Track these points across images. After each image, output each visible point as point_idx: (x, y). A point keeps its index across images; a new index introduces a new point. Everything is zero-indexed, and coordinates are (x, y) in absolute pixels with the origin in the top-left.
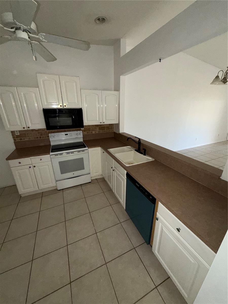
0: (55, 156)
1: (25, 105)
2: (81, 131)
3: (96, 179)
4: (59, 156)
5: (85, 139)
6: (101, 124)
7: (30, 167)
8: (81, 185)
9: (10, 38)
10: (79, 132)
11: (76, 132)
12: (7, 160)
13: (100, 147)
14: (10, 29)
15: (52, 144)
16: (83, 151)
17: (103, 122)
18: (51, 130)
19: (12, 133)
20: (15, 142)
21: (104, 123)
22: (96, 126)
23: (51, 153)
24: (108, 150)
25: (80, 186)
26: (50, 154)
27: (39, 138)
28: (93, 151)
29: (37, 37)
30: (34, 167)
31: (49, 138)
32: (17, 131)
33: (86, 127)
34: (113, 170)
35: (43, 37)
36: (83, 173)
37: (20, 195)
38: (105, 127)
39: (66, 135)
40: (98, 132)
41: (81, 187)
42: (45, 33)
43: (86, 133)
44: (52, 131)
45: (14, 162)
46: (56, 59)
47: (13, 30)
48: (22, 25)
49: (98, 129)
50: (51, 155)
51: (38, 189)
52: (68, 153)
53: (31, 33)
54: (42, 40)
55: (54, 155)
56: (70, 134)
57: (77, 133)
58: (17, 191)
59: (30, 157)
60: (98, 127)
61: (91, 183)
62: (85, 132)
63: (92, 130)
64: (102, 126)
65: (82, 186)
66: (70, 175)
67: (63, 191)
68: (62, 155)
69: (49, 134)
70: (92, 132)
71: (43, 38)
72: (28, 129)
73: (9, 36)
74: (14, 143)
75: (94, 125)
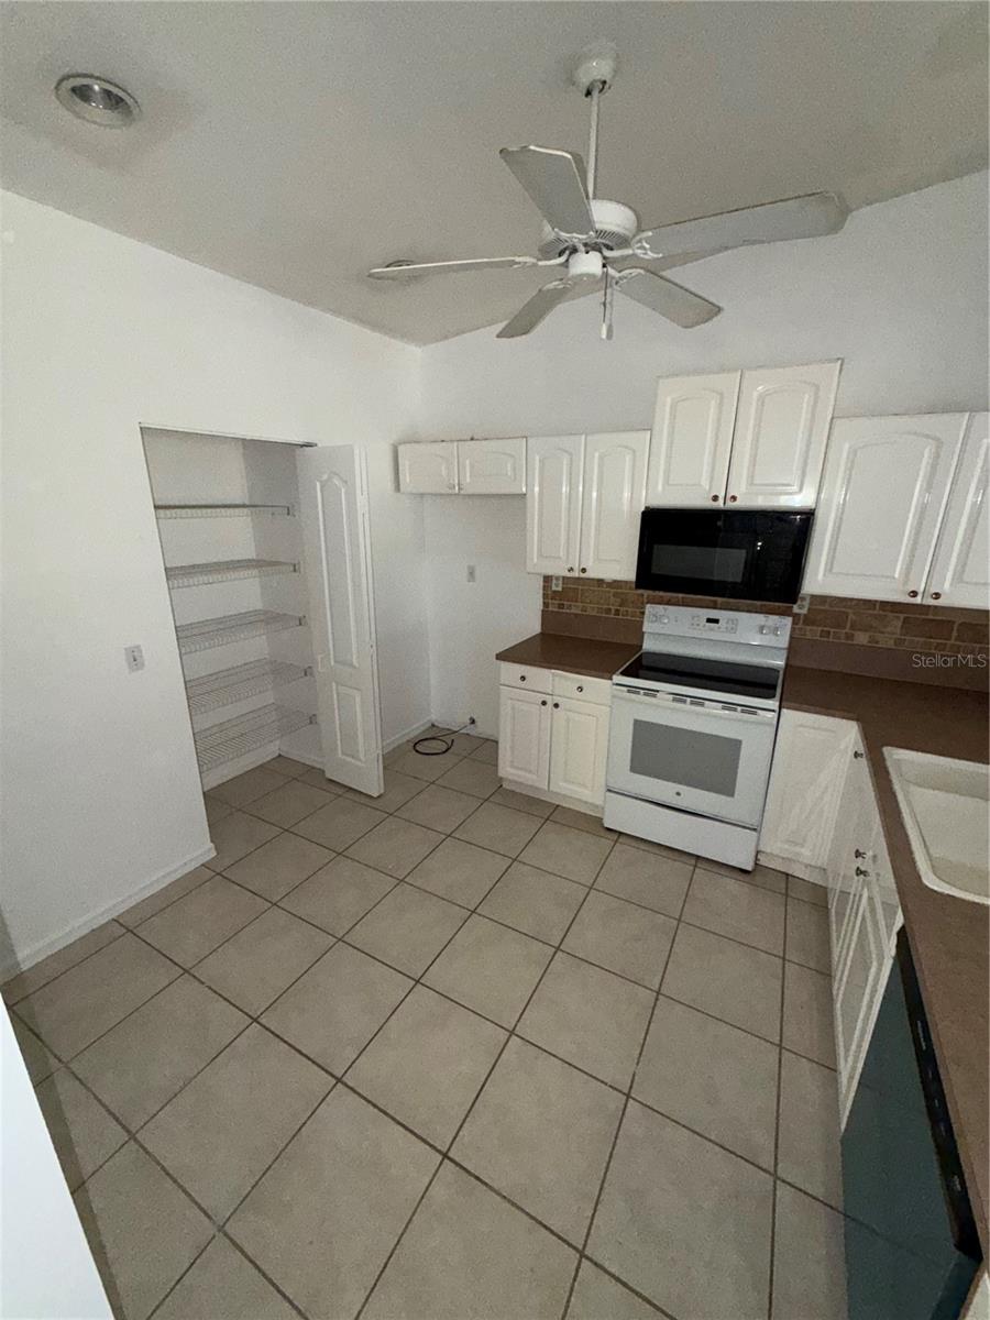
0: (629, 691)
1: (594, 495)
2: (790, 619)
3: (787, 875)
4: (641, 697)
5: (796, 663)
6: (918, 600)
7: (544, 703)
8: (698, 857)
9: (561, 286)
10: (773, 620)
11: (760, 619)
12: (497, 658)
13: (857, 720)
14: (555, 258)
15: (649, 645)
16: (751, 710)
17: (933, 590)
18: (661, 593)
19: (544, 581)
20: (544, 612)
21: (937, 596)
22: (889, 608)
23: (618, 678)
24: (886, 750)
25: (693, 862)
26: (611, 679)
27: (613, 611)
28: (801, 726)
29: (630, 252)
30: (556, 706)
31: (642, 622)
32: (557, 578)
33: (825, 602)
34: (859, 872)
35: (647, 246)
36: (723, 813)
37: (501, 778)
38: (954, 622)
39: (709, 620)
40: (892, 642)
41: (695, 866)
42: (650, 230)
43: (813, 633)
44: (661, 597)
45: (512, 670)
46: (720, 309)
47: (562, 259)
48: (575, 235)
49: (896, 625)
50: (617, 684)
51: (546, 788)
52: (679, 698)
53: (612, 249)
54: (646, 257)
55: (625, 689)
56: (727, 623)
57: (763, 623)
58: (493, 762)
59: (553, 671)
60: (902, 616)
61: (747, 878)
62: (808, 628)
63: (852, 627)
64: (931, 617)
65: (699, 865)
66: (665, 790)
67: (620, 840)
68: (655, 696)
69: (648, 605)
70: (850, 637)
71: (645, 249)
72: (583, 575)
73: (557, 283)
74: (540, 613)
75: (876, 601)
